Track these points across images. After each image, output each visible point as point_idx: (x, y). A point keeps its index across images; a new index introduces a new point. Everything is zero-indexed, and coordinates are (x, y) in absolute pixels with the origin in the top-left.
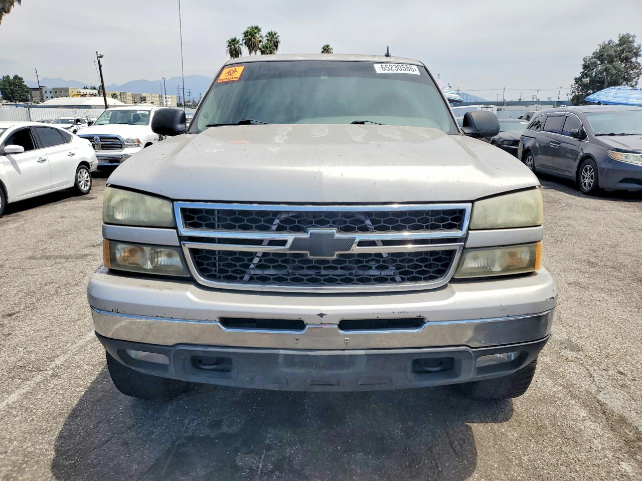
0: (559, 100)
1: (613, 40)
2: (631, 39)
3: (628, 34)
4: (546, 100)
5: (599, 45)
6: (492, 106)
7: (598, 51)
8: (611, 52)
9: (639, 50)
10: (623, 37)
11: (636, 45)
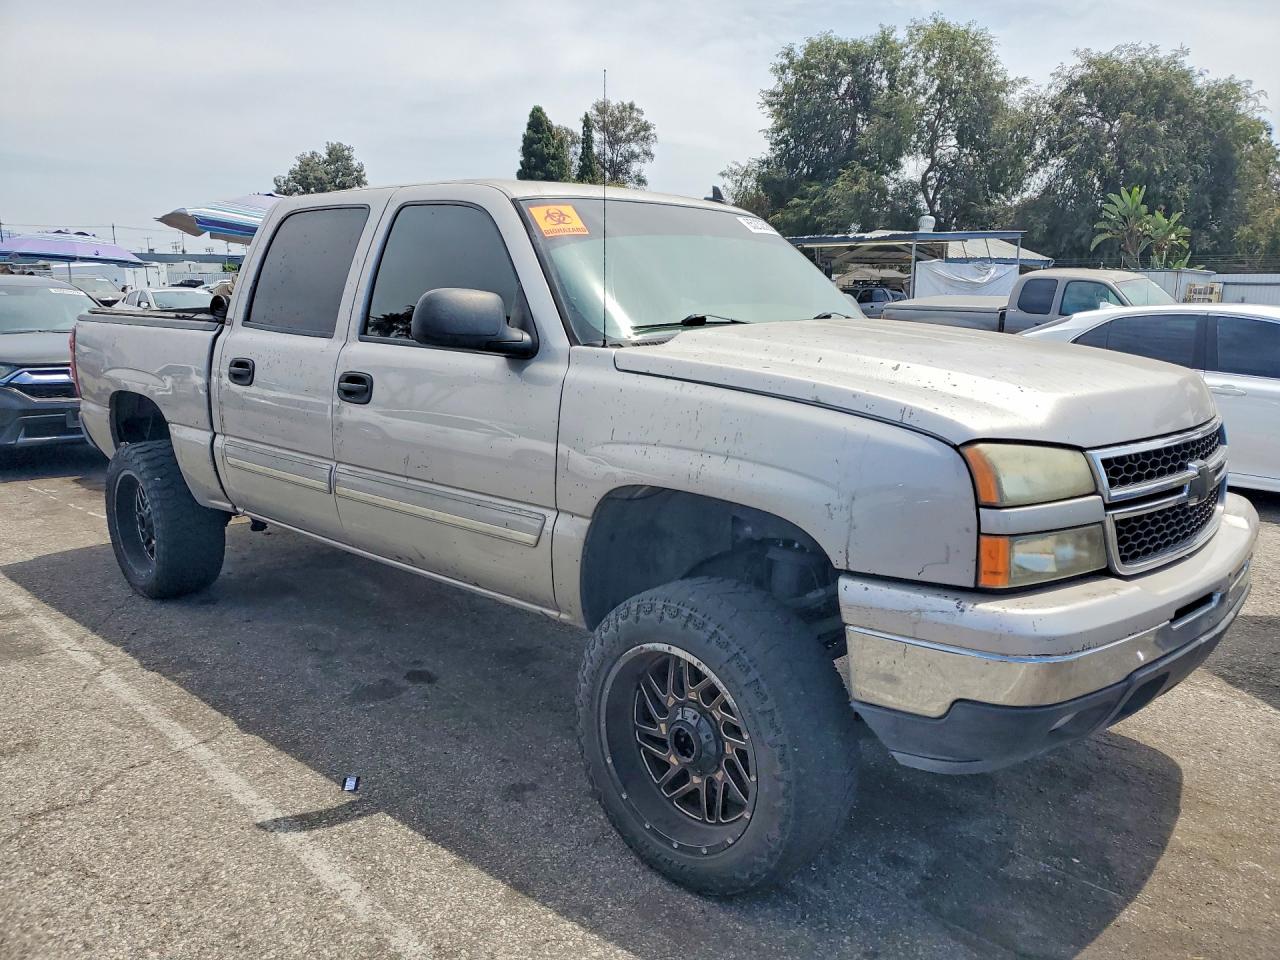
0: (231, 254)
1: (317, 151)
2: (346, 153)
3: (340, 145)
4: (204, 252)
5: (298, 158)
6: (155, 264)
7: (297, 168)
8: (320, 174)
9: (362, 173)
10: (334, 148)
11: (355, 163)
